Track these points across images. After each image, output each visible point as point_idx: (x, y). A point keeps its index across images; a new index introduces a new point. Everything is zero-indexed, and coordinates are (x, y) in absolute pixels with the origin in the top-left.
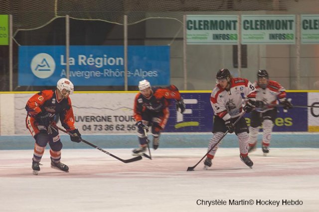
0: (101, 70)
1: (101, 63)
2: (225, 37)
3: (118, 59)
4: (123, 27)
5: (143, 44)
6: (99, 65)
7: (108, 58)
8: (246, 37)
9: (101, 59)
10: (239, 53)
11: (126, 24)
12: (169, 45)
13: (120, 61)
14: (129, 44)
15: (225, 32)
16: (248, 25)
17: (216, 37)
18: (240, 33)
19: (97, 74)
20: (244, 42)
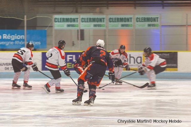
0: (14, 41)
1: (14, 38)
2: (73, 26)
3: (22, 36)
4: (24, 21)
5: (35, 29)
6: (13, 39)
7: (17, 35)
8: (83, 26)
9: (14, 36)
10: (79, 33)
11: (25, 20)
12: (46, 29)
13: (23, 37)
14: (27, 29)
15: (73, 23)
16: (83, 20)
17: (69, 26)
18: (80, 24)
19: (12, 43)
20: (82, 28)
